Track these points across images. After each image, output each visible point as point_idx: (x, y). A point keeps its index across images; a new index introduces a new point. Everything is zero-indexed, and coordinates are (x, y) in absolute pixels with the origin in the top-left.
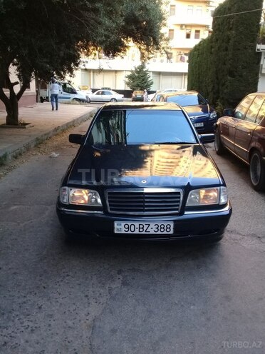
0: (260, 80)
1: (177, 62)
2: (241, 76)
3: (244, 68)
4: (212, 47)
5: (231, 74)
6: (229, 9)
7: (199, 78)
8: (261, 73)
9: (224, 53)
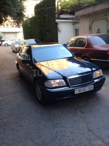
0: (58, 33)
1: (11, 27)
2: (52, 32)
3: (53, 29)
4: (36, 21)
5: (48, 31)
6: (43, 6)
7: (30, 33)
8: (59, 30)
9: (44, 23)
